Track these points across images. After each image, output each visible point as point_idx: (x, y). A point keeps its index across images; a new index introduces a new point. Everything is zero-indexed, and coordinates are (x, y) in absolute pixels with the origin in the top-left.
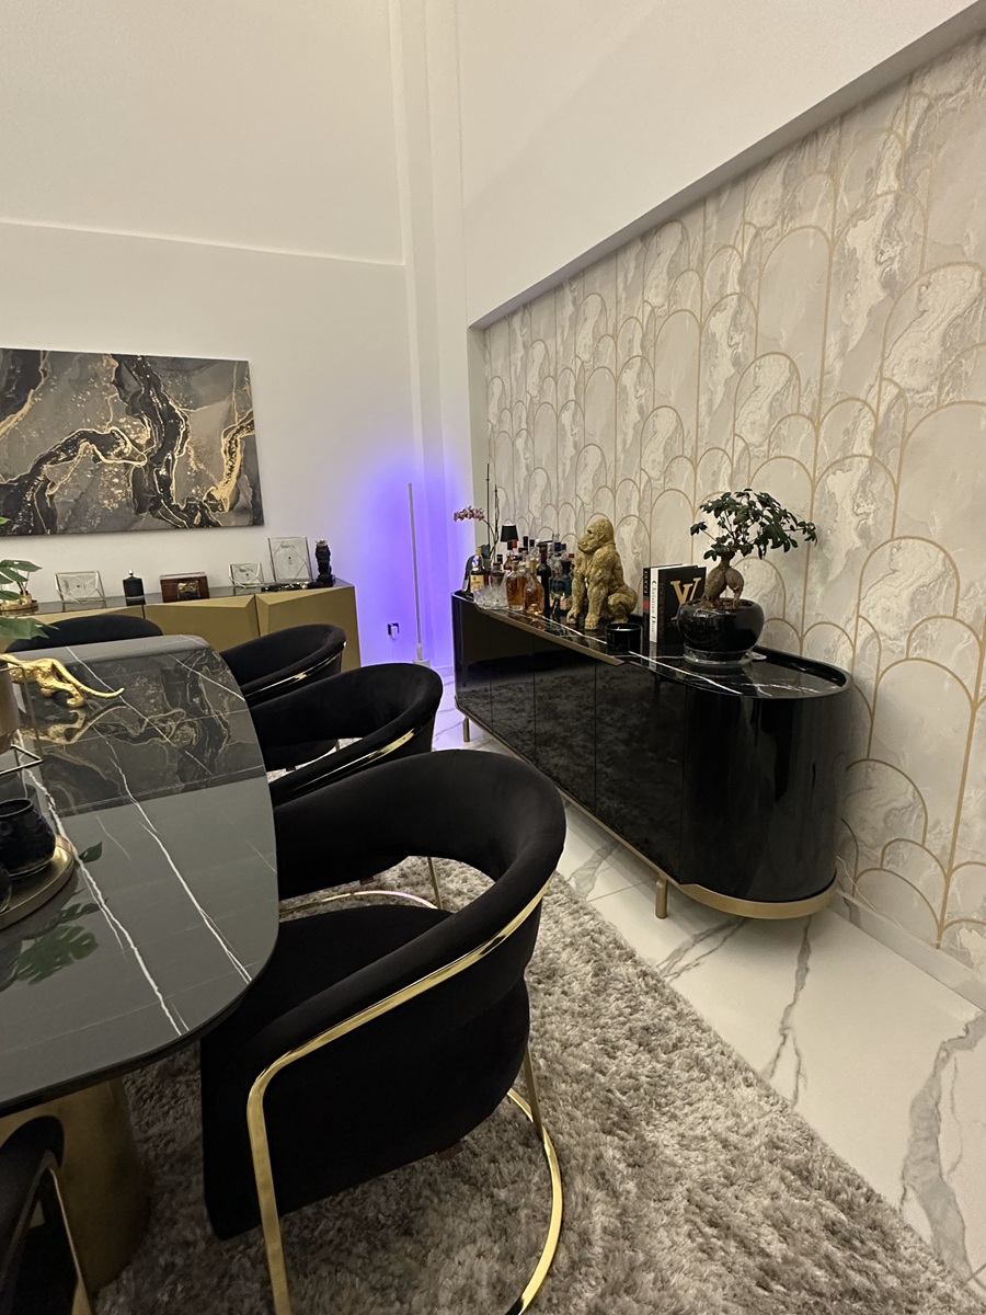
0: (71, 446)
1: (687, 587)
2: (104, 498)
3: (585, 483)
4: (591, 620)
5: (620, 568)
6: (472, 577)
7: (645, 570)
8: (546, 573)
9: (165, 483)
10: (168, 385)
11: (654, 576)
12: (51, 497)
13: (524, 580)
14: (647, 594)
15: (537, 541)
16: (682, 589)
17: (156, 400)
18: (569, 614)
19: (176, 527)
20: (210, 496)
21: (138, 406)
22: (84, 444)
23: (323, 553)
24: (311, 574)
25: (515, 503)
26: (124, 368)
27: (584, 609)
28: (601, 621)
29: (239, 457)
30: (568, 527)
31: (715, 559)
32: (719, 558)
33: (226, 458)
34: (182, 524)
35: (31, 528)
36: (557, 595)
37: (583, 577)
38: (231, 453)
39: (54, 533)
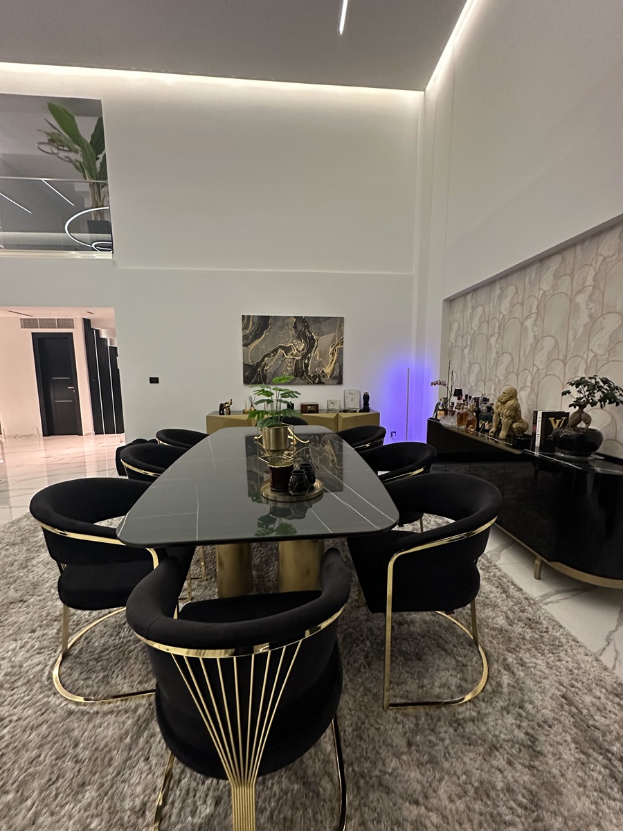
0: (276, 350)
2: (284, 371)
3: (501, 370)
4: (503, 434)
6: (438, 412)
7: (534, 412)
8: (478, 412)
9: (307, 366)
10: (313, 328)
11: (540, 415)
12: (266, 370)
13: (466, 414)
14: (535, 423)
15: (473, 397)
17: (307, 333)
18: (491, 431)
19: (308, 384)
20: (323, 372)
21: (301, 336)
22: (280, 350)
25: (461, 379)
26: (298, 321)
27: (499, 430)
28: (508, 436)
29: (336, 356)
30: (490, 391)
31: (575, 407)
32: (577, 407)
33: (331, 356)
34: (311, 382)
35: (258, 382)
36: (483, 422)
38: (333, 354)
39: (265, 384)
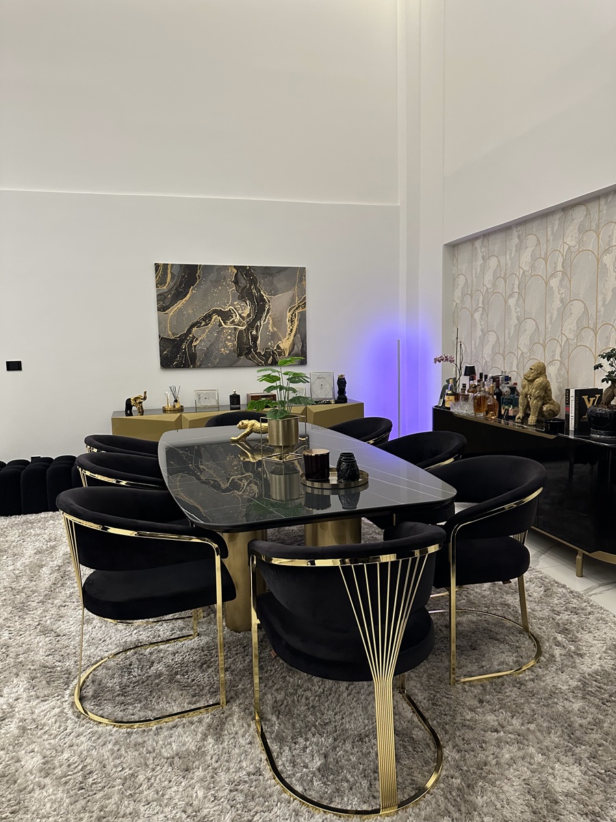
0: (208, 318)
1: (592, 399)
2: (222, 347)
3: (524, 341)
4: (532, 419)
5: (550, 390)
6: (446, 398)
7: (567, 390)
8: (499, 394)
9: (255, 339)
10: (262, 282)
11: (572, 393)
12: (195, 346)
13: (485, 398)
14: (568, 403)
15: (490, 375)
16: (589, 401)
17: (254, 291)
18: (517, 416)
19: (258, 365)
20: (278, 347)
21: (245, 295)
22: (215, 317)
23: (342, 383)
24: (334, 395)
25: (472, 352)
26: (239, 273)
28: (538, 421)
29: (296, 323)
30: (511, 367)
31: (607, 382)
32: (610, 382)
33: (289, 324)
34: (261, 363)
35: (183, 364)
36: (507, 407)
37: (527, 395)
38: (292, 321)
39: (194, 367)
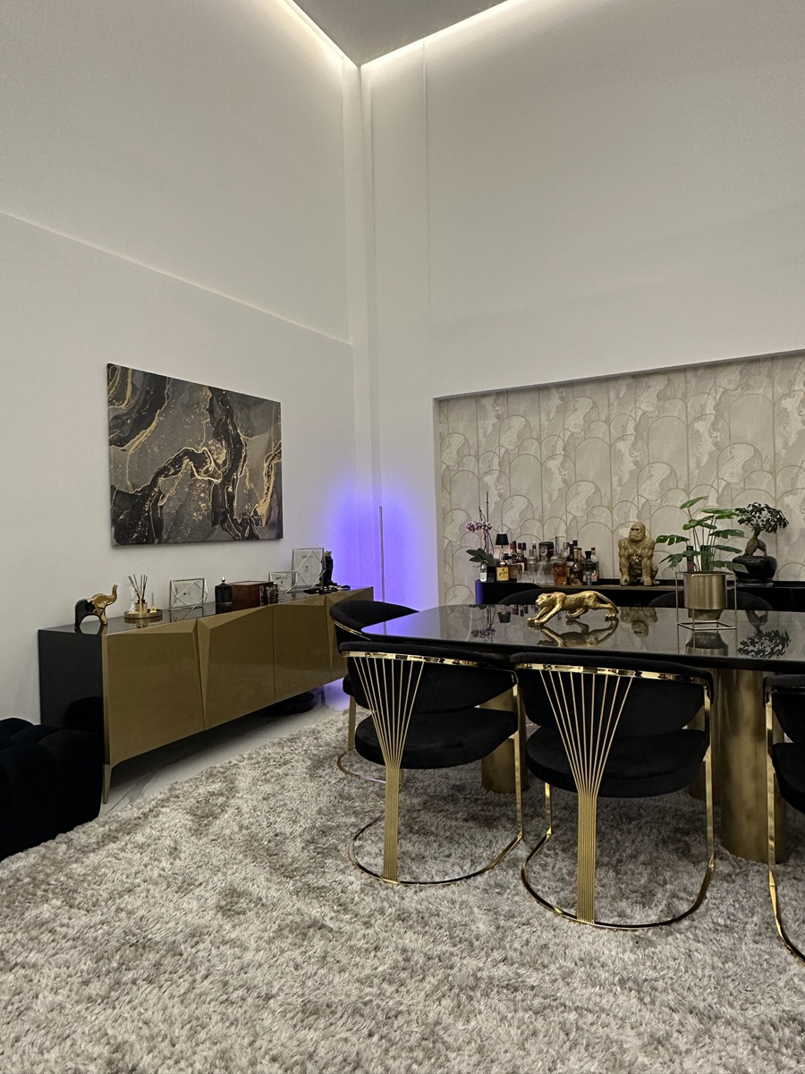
0: (177, 461)
2: (194, 511)
9: (231, 498)
10: (238, 416)
12: (162, 507)
17: (230, 427)
19: (235, 539)
20: (255, 512)
21: (221, 432)
22: (186, 461)
23: (328, 562)
26: (215, 399)
29: (273, 478)
33: (265, 479)
35: (146, 537)
38: (269, 476)
39: (159, 543)
